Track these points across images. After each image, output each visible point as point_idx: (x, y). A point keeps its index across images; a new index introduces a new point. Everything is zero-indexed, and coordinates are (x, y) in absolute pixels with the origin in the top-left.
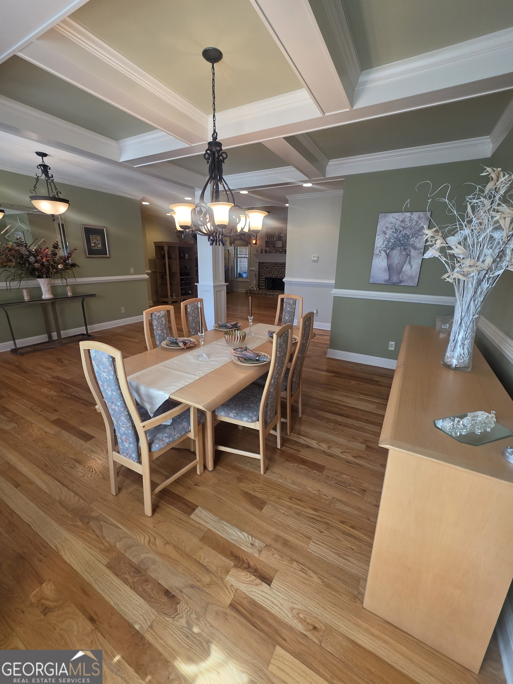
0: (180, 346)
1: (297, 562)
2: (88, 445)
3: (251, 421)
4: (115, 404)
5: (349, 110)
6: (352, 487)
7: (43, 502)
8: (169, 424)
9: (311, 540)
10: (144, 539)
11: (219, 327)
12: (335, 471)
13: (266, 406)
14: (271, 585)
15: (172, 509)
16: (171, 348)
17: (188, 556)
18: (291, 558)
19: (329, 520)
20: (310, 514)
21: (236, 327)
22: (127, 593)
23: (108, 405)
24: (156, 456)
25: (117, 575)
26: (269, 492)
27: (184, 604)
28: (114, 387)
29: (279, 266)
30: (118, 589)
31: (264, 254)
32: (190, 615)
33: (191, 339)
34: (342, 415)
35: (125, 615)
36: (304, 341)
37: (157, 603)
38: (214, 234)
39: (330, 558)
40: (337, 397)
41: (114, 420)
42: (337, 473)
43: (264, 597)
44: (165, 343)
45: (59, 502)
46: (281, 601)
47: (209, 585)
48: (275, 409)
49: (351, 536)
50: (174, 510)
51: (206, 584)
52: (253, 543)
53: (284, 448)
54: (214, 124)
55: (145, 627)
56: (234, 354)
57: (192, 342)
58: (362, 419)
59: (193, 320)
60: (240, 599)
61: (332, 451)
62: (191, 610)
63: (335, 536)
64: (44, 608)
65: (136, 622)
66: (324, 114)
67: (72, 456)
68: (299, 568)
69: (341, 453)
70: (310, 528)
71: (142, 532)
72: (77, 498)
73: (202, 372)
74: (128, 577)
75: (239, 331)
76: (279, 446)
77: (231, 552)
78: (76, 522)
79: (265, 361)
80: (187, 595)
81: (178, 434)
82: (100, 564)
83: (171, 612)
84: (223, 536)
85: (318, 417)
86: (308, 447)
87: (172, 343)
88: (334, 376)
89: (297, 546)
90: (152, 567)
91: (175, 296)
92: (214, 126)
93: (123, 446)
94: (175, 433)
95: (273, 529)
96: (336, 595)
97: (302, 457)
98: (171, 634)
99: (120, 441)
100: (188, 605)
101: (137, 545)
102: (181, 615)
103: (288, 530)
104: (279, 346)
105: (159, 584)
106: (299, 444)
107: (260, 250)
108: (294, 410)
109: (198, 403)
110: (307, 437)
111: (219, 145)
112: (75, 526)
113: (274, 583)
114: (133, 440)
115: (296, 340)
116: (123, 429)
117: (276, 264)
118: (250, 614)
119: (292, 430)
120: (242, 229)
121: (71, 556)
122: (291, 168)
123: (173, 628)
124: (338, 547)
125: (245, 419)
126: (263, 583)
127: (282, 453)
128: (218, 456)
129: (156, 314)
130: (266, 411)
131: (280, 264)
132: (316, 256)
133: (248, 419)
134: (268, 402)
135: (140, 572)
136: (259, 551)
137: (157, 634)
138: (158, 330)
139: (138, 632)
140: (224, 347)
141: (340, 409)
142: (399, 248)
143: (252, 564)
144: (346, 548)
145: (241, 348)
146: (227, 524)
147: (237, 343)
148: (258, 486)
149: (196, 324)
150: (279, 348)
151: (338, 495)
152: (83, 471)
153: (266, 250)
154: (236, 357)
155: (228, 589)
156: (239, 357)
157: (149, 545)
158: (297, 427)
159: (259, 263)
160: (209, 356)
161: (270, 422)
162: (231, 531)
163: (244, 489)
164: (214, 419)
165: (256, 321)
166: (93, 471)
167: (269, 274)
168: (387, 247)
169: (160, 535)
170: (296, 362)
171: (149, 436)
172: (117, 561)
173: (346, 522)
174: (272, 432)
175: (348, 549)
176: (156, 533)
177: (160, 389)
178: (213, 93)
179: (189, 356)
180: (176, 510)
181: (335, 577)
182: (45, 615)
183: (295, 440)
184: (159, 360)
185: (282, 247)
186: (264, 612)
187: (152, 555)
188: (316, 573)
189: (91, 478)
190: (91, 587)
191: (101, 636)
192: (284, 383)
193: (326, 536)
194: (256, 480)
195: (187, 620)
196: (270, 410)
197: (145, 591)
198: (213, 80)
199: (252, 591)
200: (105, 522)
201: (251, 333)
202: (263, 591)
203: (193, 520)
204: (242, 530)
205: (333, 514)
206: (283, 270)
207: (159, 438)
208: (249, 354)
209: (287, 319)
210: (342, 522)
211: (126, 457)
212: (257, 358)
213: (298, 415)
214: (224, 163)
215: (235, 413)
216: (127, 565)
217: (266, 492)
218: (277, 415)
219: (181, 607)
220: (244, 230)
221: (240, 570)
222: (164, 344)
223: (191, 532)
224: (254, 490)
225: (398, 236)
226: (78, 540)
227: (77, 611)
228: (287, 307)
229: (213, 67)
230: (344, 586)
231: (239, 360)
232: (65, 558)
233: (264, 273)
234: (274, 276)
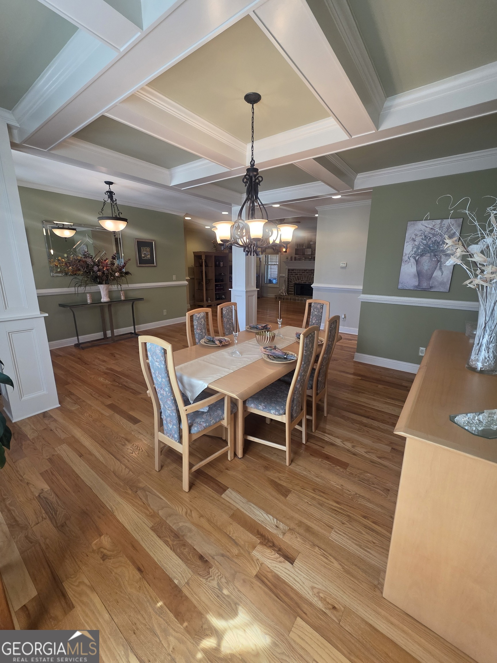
0: (216, 344)
1: (318, 547)
2: (135, 427)
3: (278, 414)
4: (163, 390)
5: (374, 131)
6: (376, 486)
7: (101, 471)
8: (206, 411)
9: (332, 529)
10: (182, 511)
11: (250, 328)
12: (359, 469)
13: (292, 401)
14: (294, 564)
15: (206, 488)
16: (209, 345)
17: (220, 529)
18: (313, 543)
19: (351, 513)
20: (332, 506)
21: (266, 328)
22: (167, 553)
23: (157, 391)
24: (194, 437)
25: (160, 537)
26: (293, 481)
27: (215, 569)
28: (164, 375)
29: (308, 273)
30: (161, 548)
31: (293, 261)
32: (220, 579)
33: (226, 339)
34: (368, 417)
35: (166, 571)
36: (330, 343)
37: (192, 565)
38: (249, 246)
39: (351, 548)
40: (363, 399)
41: (162, 404)
42: (360, 471)
43: (287, 574)
44: (204, 340)
45: (113, 472)
46: (302, 579)
47: (237, 556)
48: (301, 405)
49: (373, 530)
50: (207, 489)
51: (235, 555)
52: (277, 526)
53: (308, 444)
54: (252, 153)
55: (183, 582)
56: (264, 352)
57: (227, 341)
58: (388, 422)
59: (228, 321)
60: (264, 572)
61: (356, 450)
62: (222, 575)
63: (356, 528)
64: (102, 555)
65: (175, 577)
66: (351, 137)
67: (123, 436)
68: (320, 553)
69: (366, 453)
70: (331, 518)
71: (181, 504)
72: (127, 470)
73: (235, 367)
74: (169, 540)
75: (269, 332)
76: (304, 441)
77: (258, 531)
78: (127, 490)
79: (293, 360)
80: (218, 562)
81: (214, 420)
82: (146, 526)
83: (204, 574)
84: (251, 516)
85: (343, 417)
86: (332, 444)
87: (210, 341)
88: (361, 379)
89: (319, 533)
90: (189, 534)
91: (210, 301)
92: (253, 155)
93: (168, 427)
94: (211, 419)
95: (296, 516)
96: (356, 582)
97: (326, 453)
98: (204, 592)
99: (165, 422)
100: (219, 570)
101: (176, 515)
102: (213, 578)
103: (311, 518)
104: (305, 346)
105: (195, 549)
106: (324, 441)
107: (289, 258)
108: (319, 409)
109: (233, 392)
110: (332, 435)
111: (256, 170)
112: (126, 493)
113: (297, 562)
114: (176, 422)
115: (322, 341)
116: (169, 412)
117: (305, 271)
118: (274, 587)
119: (317, 428)
120: (274, 241)
121: (123, 517)
122: (320, 183)
123: (206, 587)
124: (360, 539)
125: (272, 412)
126: (287, 561)
127: (307, 448)
128: (248, 446)
129: (197, 315)
130: (293, 405)
131: (309, 271)
132: (344, 263)
133: (276, 412)
134: (294, 398)
135: (179, 537)
136: (283, 533)
137: (192, 590)
138: (197, 329)
139: (176, 586)
140: (255, 346)
141: (366, 411)
142: (429, 255)
143: (276, 542)
144: (367, 541)
145: (271, 347)
146: (255, 506)
147: (267, 343)
148: (283, 475)
149: (230, 326)
150: (306, 347)
151: (360, 491)
152: (131, 449)
153: (295, 258)
154: (266, 355)
155: (254, 562)
156: (268, 355)
157: (186, 516)
158: (322, 425)
159: (289, 270)
160: (241, 353)
161: (296, 417)
162: (258, 513)
163: (270, 477)
164: (245, 411)
165: (284, 324)
166: (140, 450)
167: (298, 280)
168: (417, 253)
169: (196, 509)
170: (322, 362)
171: (189, 419)
172: (160, 525)
173: (369, 517)
174: (297, 427)
175: (369, 542)
176: (192, 506)
177: (200, 379)
178: (252, 129)
179: (224, 353)
180: (210, 489)
181: (356, 565)
182: (103, 560)
183: (320, 437)
184: (199, 355)
185: (311, 255)
186: (287, 587)
187: (188, 525)
188: (336, 559)
189: (138, 455)
190: (139, 544)
191: (147, 584)
192: (310, 382)
193: (348, 527)
194: (281, 469)
195: (218, 583)
196: (296, 406)
197: (182, 553)
198: (253, 117)
199: (276, 567)
200: (150, 492)
201: (280, 334)
202: (285, 568)
203: (224, 499)
204: (268, 513)
205: (355, 508)
206: (312, 276)
207: (197, 422)
208: (278, 353)
209: (314, 322)
210: (365, 517)
211: (169, 437)
212: (285, 356)
213: (323, 415)
214: (260, 185)
215: (263, 406)
216: (168, 530)
217: (291, 482)
218: (303, 411)
219: (213, 571)
220: (276, 242)
221: (265, 547)
222: (202, 341)
223: (222, 509)
224: (280, 479)
225: (427, 243)
226: (129, 505)
227: (128, 561)
228: (314, 311)
229: (253, 108)
230: (364, 575)
231: (269, 358)
232: (118, 518)
233: (294, 279)
234: (302, 282)
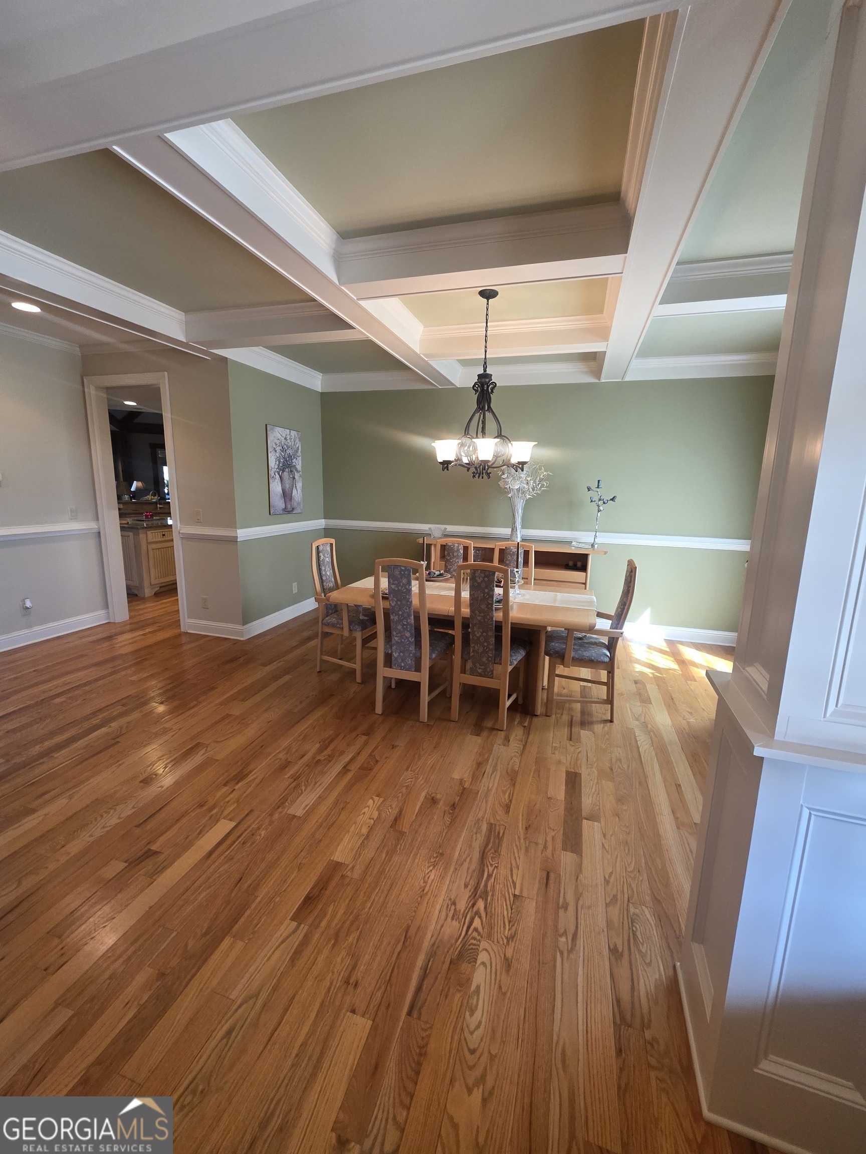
2: (584, 771)
142: (287, 470)
168: (279, 468)
225: (284, 455)
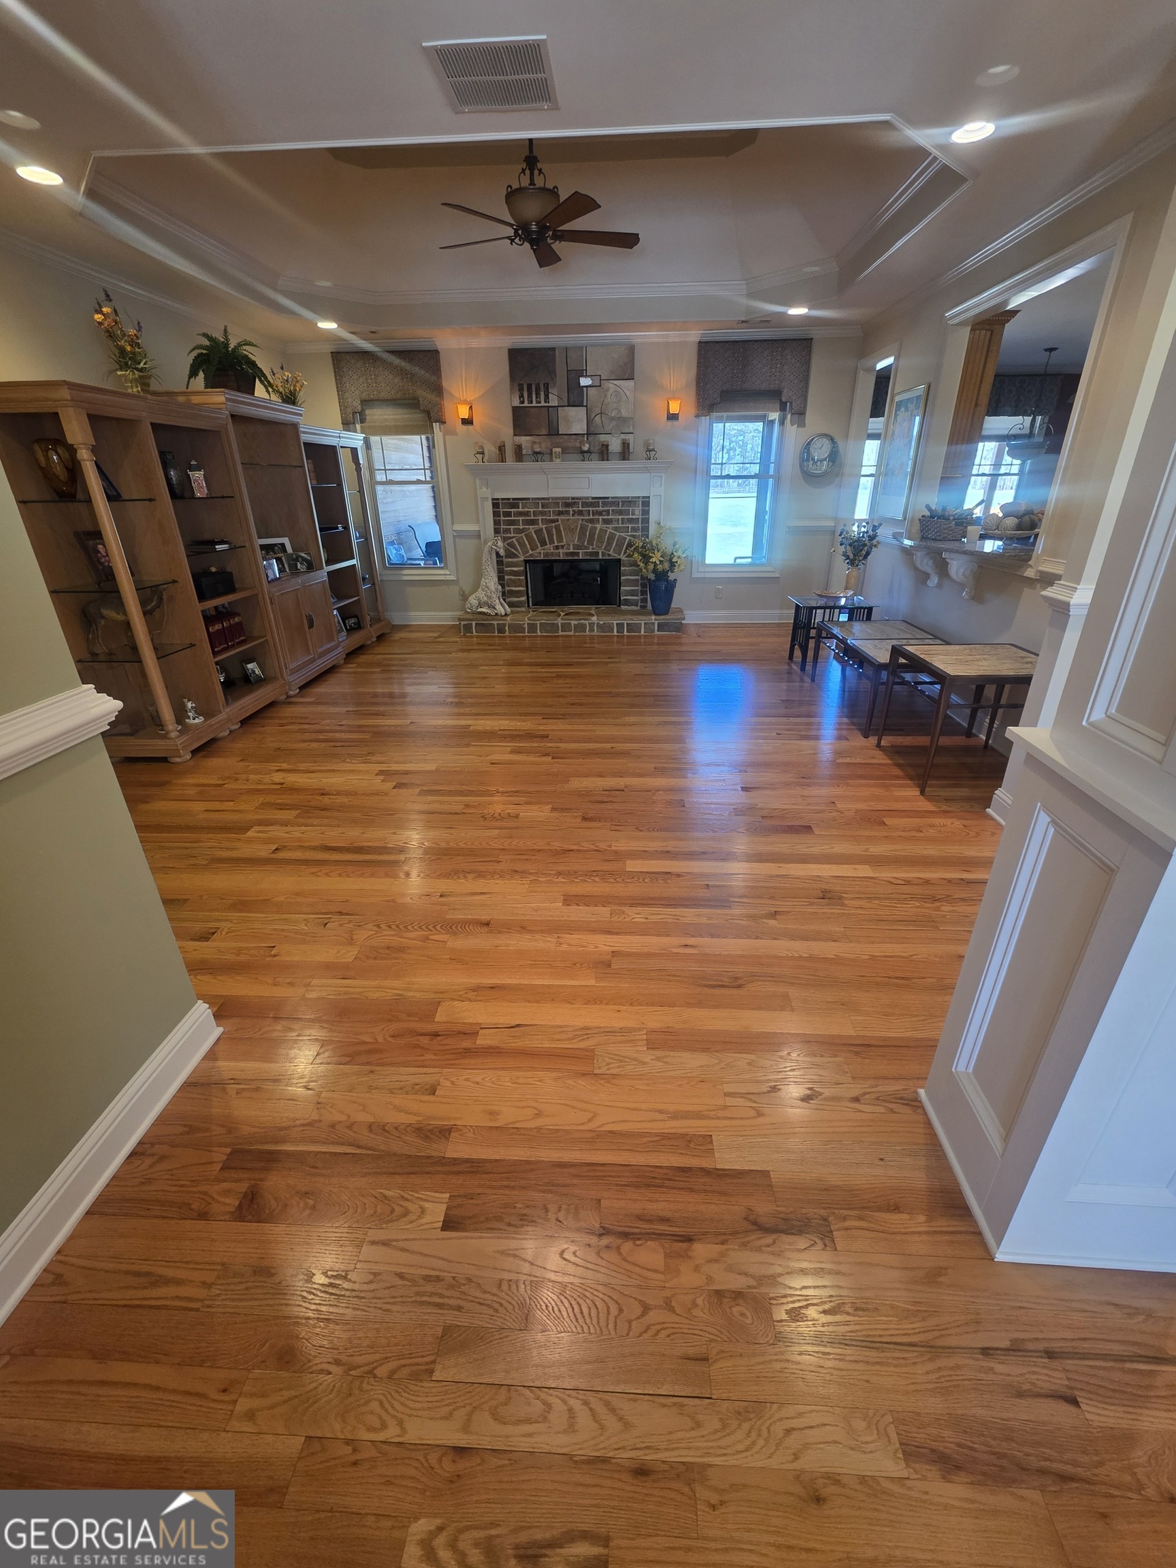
29: (580, 513)
31: (510, 462)
91: (198, 712)
107: (491, 449)
117: (567, 505)
131: (585, 504)
153: (518, 449)
159: (496, 503)
167: (543, 543)
185: (587, 434)
206: (599, 526)
233: (522, 545)
234: (562, 554)
